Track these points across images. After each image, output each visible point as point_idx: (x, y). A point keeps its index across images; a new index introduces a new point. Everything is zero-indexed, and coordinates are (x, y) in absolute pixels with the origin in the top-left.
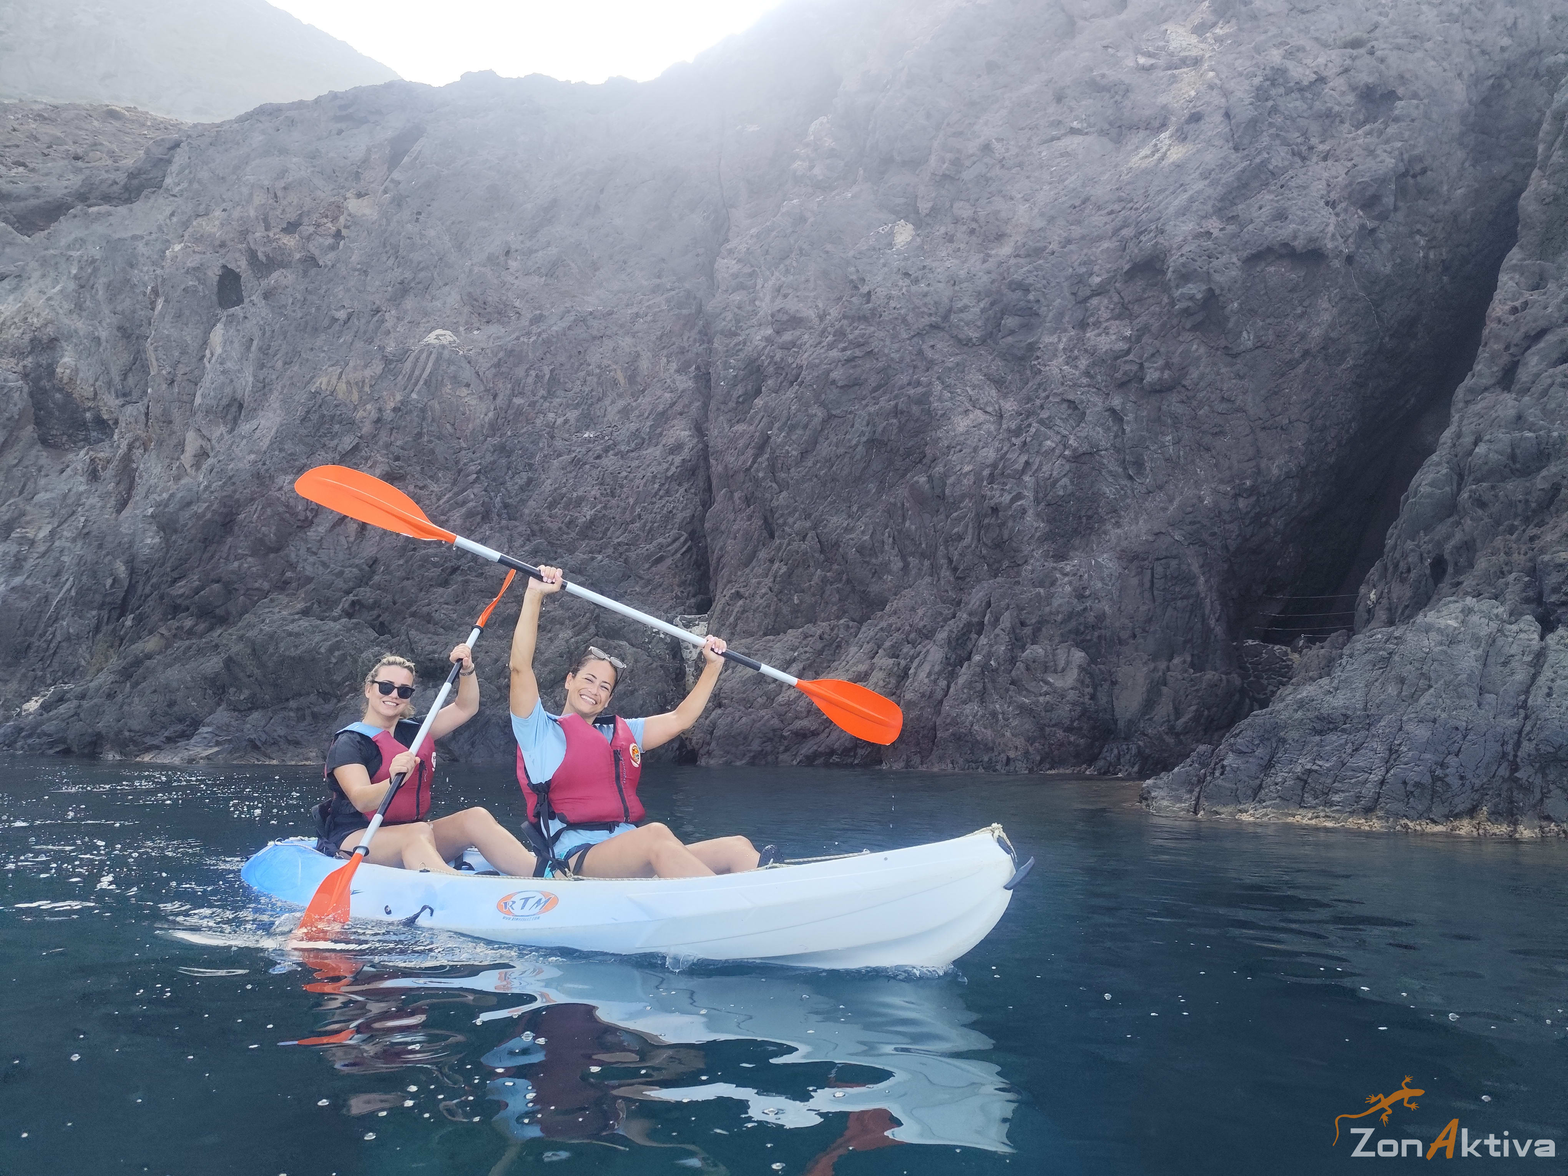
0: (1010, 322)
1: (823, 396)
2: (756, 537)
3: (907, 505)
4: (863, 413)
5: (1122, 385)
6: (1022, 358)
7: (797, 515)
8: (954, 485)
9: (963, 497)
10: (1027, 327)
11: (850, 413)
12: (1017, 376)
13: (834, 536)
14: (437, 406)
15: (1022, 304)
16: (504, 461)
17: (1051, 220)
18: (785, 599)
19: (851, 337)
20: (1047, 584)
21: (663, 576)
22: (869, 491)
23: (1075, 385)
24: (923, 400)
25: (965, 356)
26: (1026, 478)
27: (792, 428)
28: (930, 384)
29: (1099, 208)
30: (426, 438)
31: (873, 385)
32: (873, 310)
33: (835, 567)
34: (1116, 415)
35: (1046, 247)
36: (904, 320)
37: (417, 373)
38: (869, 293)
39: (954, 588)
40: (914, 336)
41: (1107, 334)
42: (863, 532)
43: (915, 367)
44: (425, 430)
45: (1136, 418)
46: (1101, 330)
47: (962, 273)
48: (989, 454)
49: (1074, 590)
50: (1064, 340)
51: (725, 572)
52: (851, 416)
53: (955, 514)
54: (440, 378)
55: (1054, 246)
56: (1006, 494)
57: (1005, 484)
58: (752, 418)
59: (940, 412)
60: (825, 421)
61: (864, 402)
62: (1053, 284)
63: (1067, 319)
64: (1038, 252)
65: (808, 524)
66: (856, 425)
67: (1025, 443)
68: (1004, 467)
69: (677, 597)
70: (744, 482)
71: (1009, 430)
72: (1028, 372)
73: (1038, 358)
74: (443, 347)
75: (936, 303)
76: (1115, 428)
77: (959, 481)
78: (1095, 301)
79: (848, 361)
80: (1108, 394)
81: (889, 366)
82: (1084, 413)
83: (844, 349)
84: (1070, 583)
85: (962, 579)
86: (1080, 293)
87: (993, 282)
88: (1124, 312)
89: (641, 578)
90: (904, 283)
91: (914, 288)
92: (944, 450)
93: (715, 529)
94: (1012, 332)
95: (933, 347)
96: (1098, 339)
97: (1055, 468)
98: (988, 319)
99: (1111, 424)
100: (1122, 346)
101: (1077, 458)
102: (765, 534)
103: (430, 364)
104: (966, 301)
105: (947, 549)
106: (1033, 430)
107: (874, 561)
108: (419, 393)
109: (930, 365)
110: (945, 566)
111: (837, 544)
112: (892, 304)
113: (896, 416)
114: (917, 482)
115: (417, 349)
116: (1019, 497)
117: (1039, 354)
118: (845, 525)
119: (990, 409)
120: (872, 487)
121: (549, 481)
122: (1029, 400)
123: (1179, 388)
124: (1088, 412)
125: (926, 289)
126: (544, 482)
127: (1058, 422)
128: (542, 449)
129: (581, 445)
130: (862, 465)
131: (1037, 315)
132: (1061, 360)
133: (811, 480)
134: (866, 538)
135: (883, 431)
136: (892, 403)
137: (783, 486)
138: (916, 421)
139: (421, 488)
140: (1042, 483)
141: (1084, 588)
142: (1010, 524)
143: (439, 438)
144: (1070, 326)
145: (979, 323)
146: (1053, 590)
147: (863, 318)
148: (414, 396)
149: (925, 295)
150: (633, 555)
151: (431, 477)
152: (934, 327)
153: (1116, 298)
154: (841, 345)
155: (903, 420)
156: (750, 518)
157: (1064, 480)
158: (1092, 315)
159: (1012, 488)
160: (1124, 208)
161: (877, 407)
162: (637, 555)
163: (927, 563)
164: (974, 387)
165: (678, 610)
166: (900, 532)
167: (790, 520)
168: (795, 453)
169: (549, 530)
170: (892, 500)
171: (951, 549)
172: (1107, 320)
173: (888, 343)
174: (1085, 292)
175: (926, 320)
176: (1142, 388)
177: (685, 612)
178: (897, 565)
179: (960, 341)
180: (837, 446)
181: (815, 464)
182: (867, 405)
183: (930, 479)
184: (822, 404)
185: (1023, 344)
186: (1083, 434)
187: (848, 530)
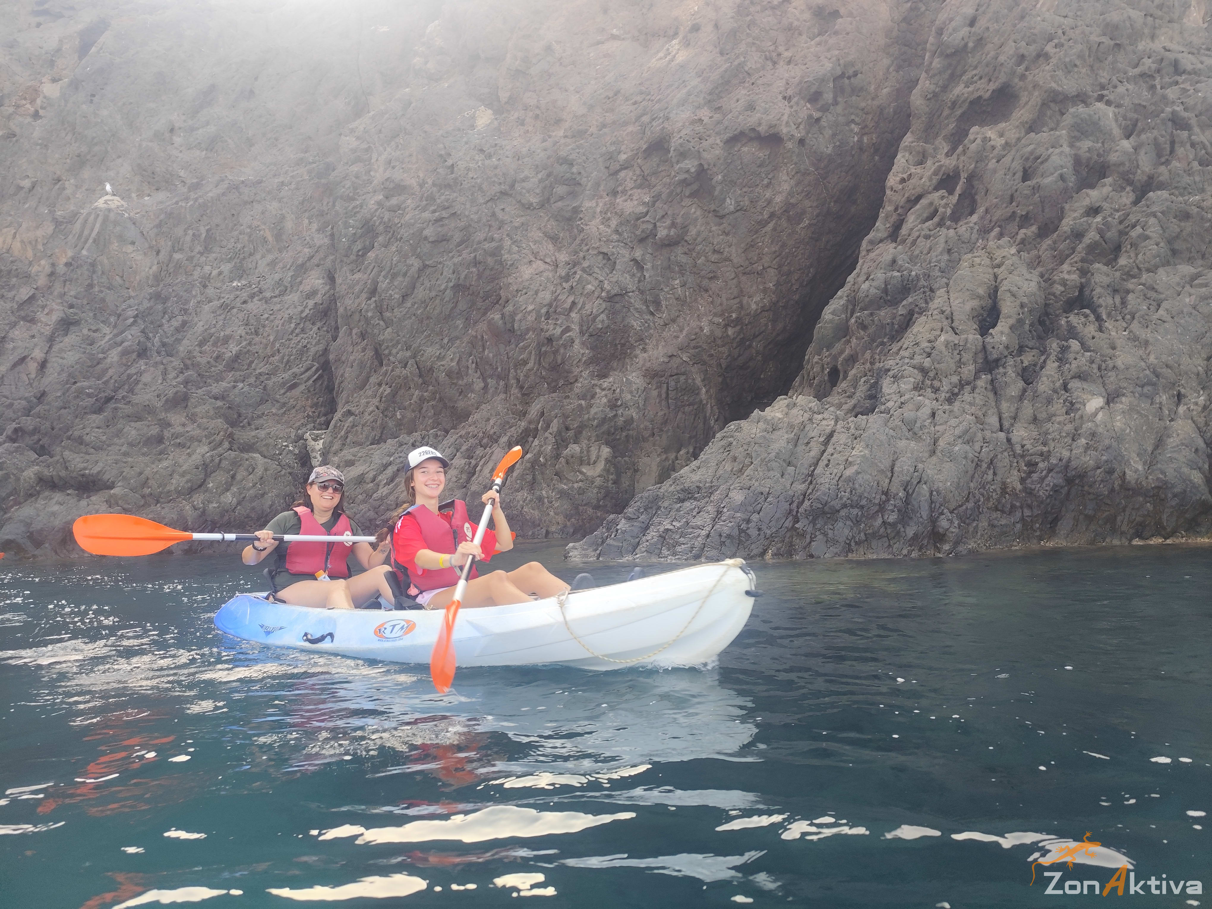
0: (560, 190)
1: (419, 250)
2: (368, 365)
3: (485, 337)
4: (449, 263)
5: (642, 241)
6: (569, 219)
7: (400, 346)
8: (520, 321)
9: (528, 330)
10: (573, 194)
11: (440, 263)
12: (567, 234)
13: (429, 364)
14: (106, 261)
15: (568, 175)
16: (160, 307)
17: (591, 107)
18: (390, 414)
19: (439, 201)
20: (589, 397)
21: (297, 399)
22: (457, 326)
23: (608, 240)
24: (496, 253)
25: (528, 217)
26: (573, 315)
27: (394, 276)
28: (501, 239)
29: (627, 99)
30: (96, 289)
31: (458, 240)
32: (456, 179)
33: (431, 388)
34: (638, 265)
35: (587, 130)
36: (480, 189)
37: (86, 232)
38: (453, 165)
39: (521, 402)
40: (488, 201)
41: (632, 200)
42: (452, 360)
43: (490, 226)
44: (95, 282)
45: (653, 267)
46: (627, 196)
47: (524, 150)
48: (546, 296)
49: (609, 401)
50: (601, 205)
51: (344, 395)
52: (440, 266)
53: (522, 344)
54: (107, 237)
55: (593, 130)
56: (558, 327)
57: (557, 319)
58: (366, 268)
59: (509, 263)
60: (421, 270)
61: (451, 255)
62: (591, 160)
63: (602, 188)
64: (580, 134)
65: (408, 354)
66: (445, 273)
67: (572, 287)
68: (557, 307)
69: (308, 416)
70: (359, 321)
71: (561, 277)
72: (576, 230)
73: (581, 219)
74: (109, 210)
75: (504, 174)
76: (639, 275)
77: (524, 318)
78: (622, 174)
79: (437, 221)
80: (633, 248)
81: (470, 225)
82: (615, 263)
83: (434, 212)
84: (606, 396)
85: (527, 395)
86: (611, 167)
87: (549, 158)
88: (644, 183)
89: (277, 401)
90: (479, 157)
91: (487, 162)
92: (515, 293)
93: (338, 360)
94: (561, 198)
95: (503, 209)
96: (625, 204)
97: (594, 306)
98: (545, 188)
99: (635, 271)
100: (642, 209)
101: (611, 299)
102: (376, 363)
103: (98, 226)
104: (526, 173)
105: (516, 372)
106: (578, 276)
107: (460, 382)
108: (89, 250)
109: (502, 224)
110: (515, 385)
111: (431, 370)
112: (471, 175)
113: (475, 266)
114: (493, 319)
115: (84, 212)
116: (568, 329)
117: (581, 216)
118: (437, 354)
119: (548, 260)
120: (460, 323)
121: (201, 323)
122: (576, 253)
123: (683, 243)
124: (618, 262)
125: (496, 163)
126: (196, 324)
127: (597, 270)
128: (195, 296)
129: (230, 292)
130: (451, 305)
131: (580, 184)
132: (598, 220)
133: (410, 318)
134: (454, 364)
135: (465, 278)
136: (472, 255)
137: (388, 323)
138: (491, 270)
139: (94, 331)
140: (585, 319)
141: (617, 400)
142: (562, 351)
143: (109, 288)
144: (605, 194)
145: (538, 191)
146: (593, 401)
147: (448, 186)
148: (84, 252)
149: (496, 168)
150: (270, 383)
151: (103, 322)
152: (503, 193)
153: (638, 172)
154: (433, 208)
155: (481, 270)
156: (364, 349)
157: (602, 315)
158: (620, 185)
159: (562, 323)
160: (644, 99)
161: (460, 258)
162: (274, 383)
163: (502, 383)
164: (535, 242)
165: (308, 427)
166: (481, 358)
167: (394, 351)
168: (397, 296)
169: (199, 364)
170: (474, 333)
171: (519, 371)
172: (632, 189)
173: (468, 206)
174: (615, 166)
175: (497, 188)
176: (656, 243)
177: (314, 428)
178: (479, 385)
179: (523, 205)
180: (430, 290)
181: (413, 305)
182: (453, 257)
183: (503, 316)
184: (418, 256)
185: (570, 208)
186: (614, 280)
187: (440, 358)
